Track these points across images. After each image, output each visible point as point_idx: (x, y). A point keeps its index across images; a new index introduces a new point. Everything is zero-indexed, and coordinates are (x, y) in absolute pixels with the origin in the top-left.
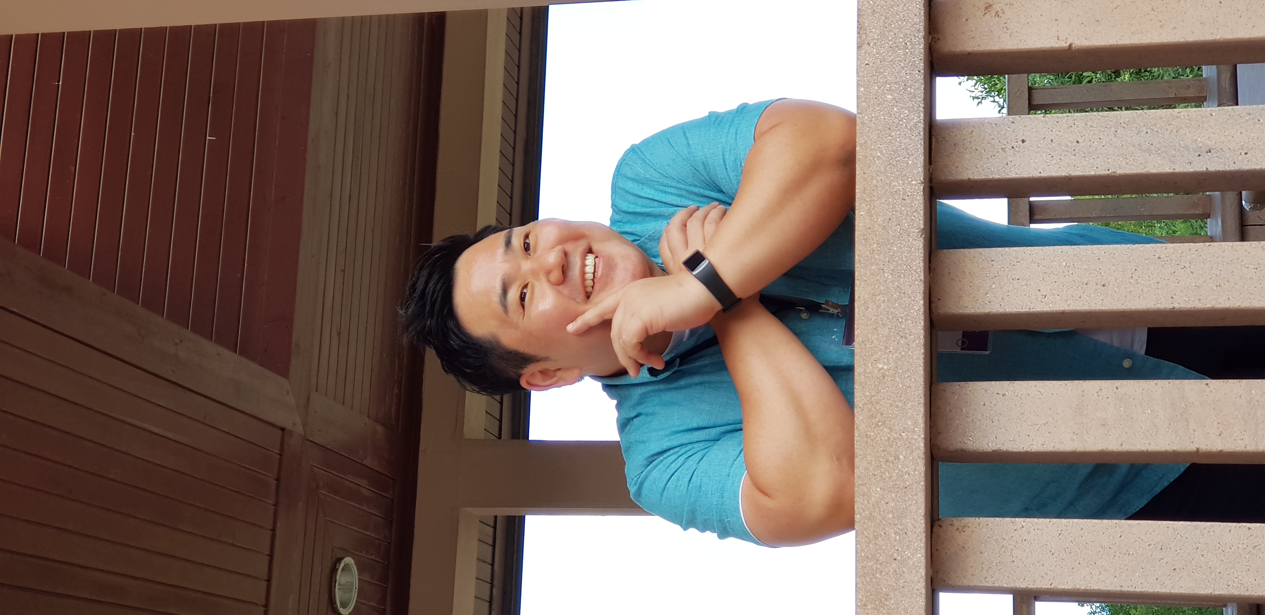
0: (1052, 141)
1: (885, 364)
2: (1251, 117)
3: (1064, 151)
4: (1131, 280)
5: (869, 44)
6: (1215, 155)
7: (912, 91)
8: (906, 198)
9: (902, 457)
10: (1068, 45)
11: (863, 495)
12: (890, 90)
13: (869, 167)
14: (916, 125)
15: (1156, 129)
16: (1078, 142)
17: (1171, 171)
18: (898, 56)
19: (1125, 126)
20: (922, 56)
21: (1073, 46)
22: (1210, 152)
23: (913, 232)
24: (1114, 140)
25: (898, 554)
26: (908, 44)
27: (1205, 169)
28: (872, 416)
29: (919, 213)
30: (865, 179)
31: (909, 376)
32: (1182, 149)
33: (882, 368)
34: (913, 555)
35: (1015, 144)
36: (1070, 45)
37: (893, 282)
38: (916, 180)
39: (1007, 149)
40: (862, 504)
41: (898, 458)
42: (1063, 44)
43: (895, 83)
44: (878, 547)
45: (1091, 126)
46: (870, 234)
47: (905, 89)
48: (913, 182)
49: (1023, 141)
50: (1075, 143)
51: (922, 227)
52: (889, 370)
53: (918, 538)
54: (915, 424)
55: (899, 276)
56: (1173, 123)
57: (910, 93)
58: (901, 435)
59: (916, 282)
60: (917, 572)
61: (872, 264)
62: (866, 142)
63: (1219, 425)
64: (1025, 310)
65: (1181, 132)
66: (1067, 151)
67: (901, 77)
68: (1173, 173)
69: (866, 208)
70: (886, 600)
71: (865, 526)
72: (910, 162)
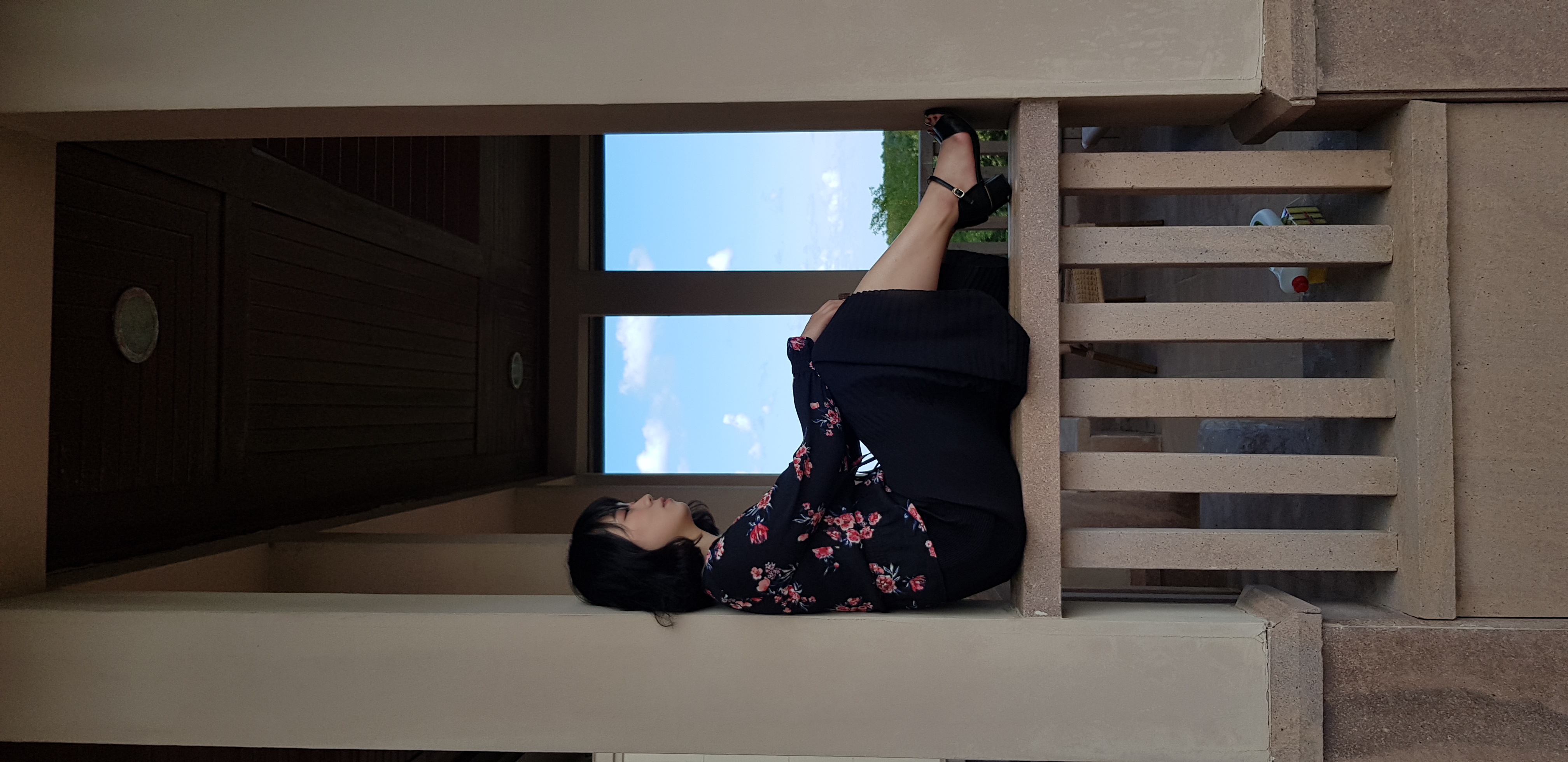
0: (1122, 243)
1: (1038, 375)
2: (1229, 233)
3: (1128, 249)
4: (1163, 323)
5: (1027, 189)
6: (1209, 254)
7: (1052, 218)
8: (1049, 280)
9: (1047, 427)
10: (1131, 186)
11: (1027, 448)
12: (1040, 217)
13: (1028, 262)
14: (1054, 238)
15: (1178, 238)
16: (1136, 244)
17: (1186, 262)
18: (1044, 197)
19: (1162, 235)
20: (1057, 198)
21: (1134, 187)
22: (1207, 252)
23: (1053, 301)
24: (1156, 243)
25: (1045, 479)
26: (1050, 190)
27: (1203, 262)
28: (1031, 404)
29: (1056, 290)
30: (1026, 269)
31: (1051, 382)
32: (1192, 250)
33: (1037, 378)
34: (1054, 479)
35: (1100, 244)
36: (1133, 186)
37: (1042, 329)
38: (1055, 271)
39: (1097, 247)
40: (1026, 452)
41: (1046, 427)
42: (1129, 186)
43: (1043, 213)
44: (1035, 476)
45: (1144, 235)
46: (1029, 301)
47: (1048, 217)
48: (1053, 272)
49: (1106, 243)
50: (1134, 245)
51: (1058, 297)
52: (1040, 378)
53: (1057, 470)
54: (1055, 409)
55: (1046, 326)
56: (1188, 235)
57: (1051, 219)
58: (1047, 415)
59: (1055, 330)
60: (1056, 488)
61: (1030, 318)
62: (1026, 247)
63: (1208, 403)
64: (1106, 339)
65: (1192, 240)
66: (1130, 249)
67: (1046, 210)
68: (1187, 263)
69: (1027, 286)
70: (1039, 504)
71: (1028, 464)
72: (1051, 260)
